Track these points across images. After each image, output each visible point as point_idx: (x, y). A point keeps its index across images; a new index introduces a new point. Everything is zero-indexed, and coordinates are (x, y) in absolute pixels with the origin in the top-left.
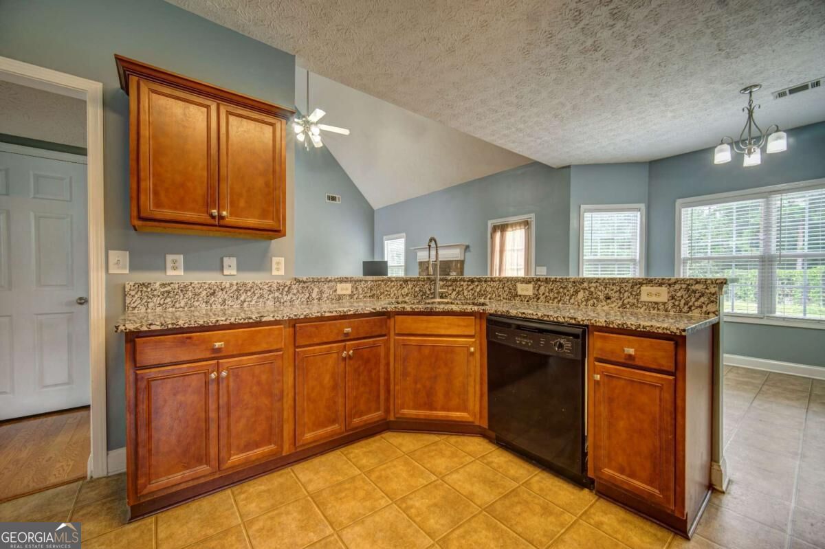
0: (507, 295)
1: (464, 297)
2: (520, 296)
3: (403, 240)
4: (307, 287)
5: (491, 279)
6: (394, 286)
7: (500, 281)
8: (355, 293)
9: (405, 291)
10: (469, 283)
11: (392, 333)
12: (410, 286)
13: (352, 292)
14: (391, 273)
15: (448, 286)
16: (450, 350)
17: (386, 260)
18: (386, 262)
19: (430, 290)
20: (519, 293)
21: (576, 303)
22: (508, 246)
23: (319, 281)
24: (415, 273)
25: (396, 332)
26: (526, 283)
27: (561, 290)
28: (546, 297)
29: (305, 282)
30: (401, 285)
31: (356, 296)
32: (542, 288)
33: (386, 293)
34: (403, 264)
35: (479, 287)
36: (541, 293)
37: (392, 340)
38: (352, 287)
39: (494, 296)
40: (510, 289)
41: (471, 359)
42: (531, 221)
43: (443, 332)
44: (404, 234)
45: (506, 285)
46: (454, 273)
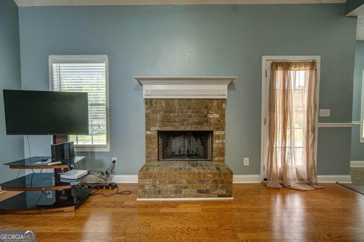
42: (316, 63)
46: (214, 115)
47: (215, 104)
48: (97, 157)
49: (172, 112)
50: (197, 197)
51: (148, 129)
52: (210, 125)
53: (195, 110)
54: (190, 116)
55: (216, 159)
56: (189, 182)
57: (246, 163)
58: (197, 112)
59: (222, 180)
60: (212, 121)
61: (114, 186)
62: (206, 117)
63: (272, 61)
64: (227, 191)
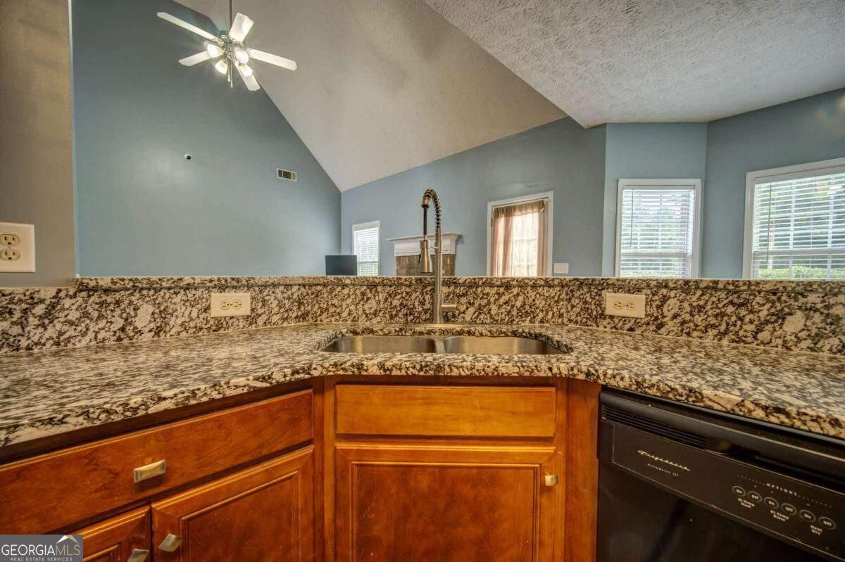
0: (578, 314)
1: (491, 317)
2: (612, 317)
3: (376, 230)
4: (118, 303)
5: (546, 281)
6: (349, 296)
7: (563, 286)
8: (260, 311)
9: (371, 306)
10: (502, 290)
11: (329, 432)
12: (381, 297)
13: (253, 310)
14: (361, 273)
15: (459, 296)
16: (488, 477)
17: (355, 254)
18: (356, 256)
19: (422, 303)
20: (608, 312)
21: (780, 341)
22: (515, 236)
23: (154, 287)
24: (392, 273)
25: (341, 431)
26: (629, 291)
27: (730, 309)
28: (683, 323)
29: (107, 291)
30: (363, 294)
31: (264, 317)
32: (672, 302)
33: (332, 310)
34: (377, 260)
35: (521, 299)
36: (670, 314)
37: (329, 452)
38: (253, 298)
39: (550, 314)
40: (586, 302)
41: (544, 500)
42: (547, 203)
43: (467, 429)
44: (378, 222)
45: (577, 294)
63: (495, 208)
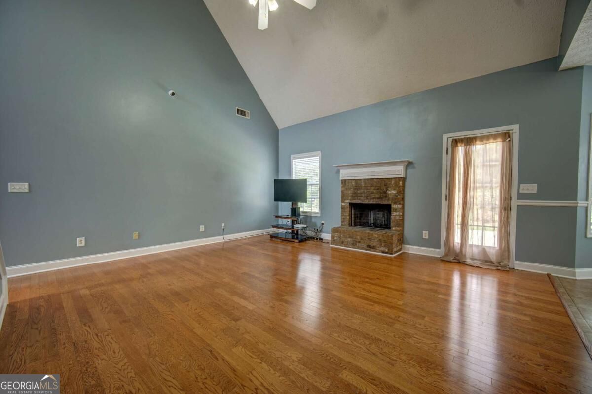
3: (318, 158)
34: (317, 183)
42: (513, 134)
44: (319, 152)
46: (392, 191)
47: (393, 182)
48: (313, 220)
49: (359, 189)
50: (366, 250)
51: (343, 202)
52: (389, 200)
53: (377, 188)
54: (373, 192)
55: (394, 228)
56: (361, 239)
57: (425, 236)
58: (378, 189)
59: (385, 241)
60: (390, 196)
61: (321, 239)
62: (385, 193)
63: (452, 139)
64: (389, 250)
